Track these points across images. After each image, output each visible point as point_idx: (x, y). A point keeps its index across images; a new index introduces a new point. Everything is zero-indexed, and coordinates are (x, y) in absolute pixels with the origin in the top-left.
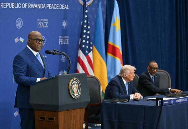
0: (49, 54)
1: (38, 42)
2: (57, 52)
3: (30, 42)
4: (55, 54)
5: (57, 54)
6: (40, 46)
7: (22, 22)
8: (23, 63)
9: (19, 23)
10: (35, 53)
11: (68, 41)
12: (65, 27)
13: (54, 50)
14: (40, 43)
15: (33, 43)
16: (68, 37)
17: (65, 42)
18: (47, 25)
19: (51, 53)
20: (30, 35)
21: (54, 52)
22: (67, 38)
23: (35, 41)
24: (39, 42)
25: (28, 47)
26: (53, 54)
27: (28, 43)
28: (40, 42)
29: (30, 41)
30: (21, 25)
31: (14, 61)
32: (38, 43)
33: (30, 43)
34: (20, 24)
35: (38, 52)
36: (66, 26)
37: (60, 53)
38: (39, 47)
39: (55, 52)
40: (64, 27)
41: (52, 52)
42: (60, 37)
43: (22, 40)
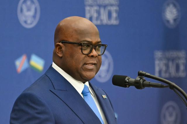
0: (125, 86)
1: (86, 52)
2: (148, 81)
3: (62, 51)
4: (144, 86)
5: (149, 85)
6: (94, 64)
7: (36, 10)
8: (43, 117)
9: (29, 10)
10: (79, 86)
11: (182, 68)
12: (172, 21)
13: (140, 75)
14: (92, 56)
15: (72, 56)
16: (182, 54)
17: (172, 70)
18: (114, 15)
19: (130, 84)
20: (59, 31)
21: (138, 79)
22: (179, 58)
23: (78, 49)
24: (91, 51)
25: (55, 66)
26: (138, 85)
27: (55, 54)
28: (94, 53)
29: (60, 48)
30: (34, 17)
31: (14, 110)
32: (87, 55)
33: (60, 55)
34: (31, 13)
35: (87, 83)
36: (175, 20)
37: (160, 83)
38: (91, 67)
39: (144, 80)
40: (168, 21)
41: (132, 80)
42: (158, 54)
43: (38, 63)
